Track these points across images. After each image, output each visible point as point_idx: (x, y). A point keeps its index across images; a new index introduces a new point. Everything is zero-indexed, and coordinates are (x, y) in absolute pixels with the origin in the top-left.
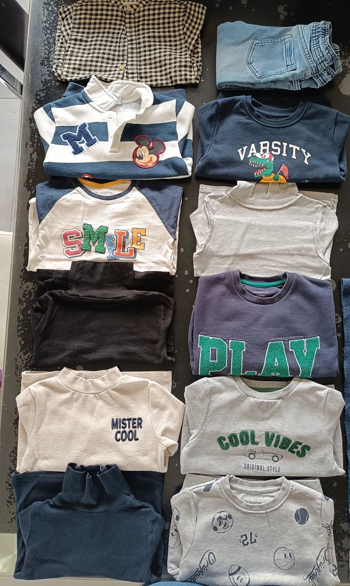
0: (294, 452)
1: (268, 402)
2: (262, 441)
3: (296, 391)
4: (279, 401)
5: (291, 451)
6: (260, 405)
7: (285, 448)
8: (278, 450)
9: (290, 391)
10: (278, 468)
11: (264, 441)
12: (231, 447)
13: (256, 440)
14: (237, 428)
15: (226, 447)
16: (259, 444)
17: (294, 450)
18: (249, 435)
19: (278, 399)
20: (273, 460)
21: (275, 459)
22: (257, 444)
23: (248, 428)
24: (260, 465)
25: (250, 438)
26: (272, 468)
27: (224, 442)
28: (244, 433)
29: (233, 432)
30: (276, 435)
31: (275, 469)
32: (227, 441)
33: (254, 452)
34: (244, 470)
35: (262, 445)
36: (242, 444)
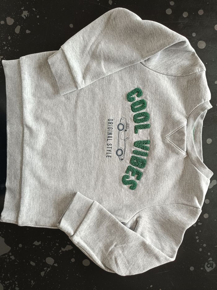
0: (127, 172)
1: (184, 140)
2: (139, 137)
3: (197, 172)
4: (184, 154)
5: (129, 169)
6: (181, 133)
7: (131, 162)
8: (129, 155)
9: (197, 165)
10: (110, 155)
11: (139, 139)
12: (130, 103)
13: (140, 131)
14: (152, 108)
15: (129, 97)
16: (135, 134)
17: (131, 173)
18: (145, 123)
19: (187, 152)
20: (118, 150)
21: (120, 153)
22: (136, 132)
23: (152, 120)
24: (112, 136)
25: (142, 123)
26: (110, 149)
27: (134, 95)
28: (146, 116)
29: (148, 104)
30: (148, 152)
31: (109, 152)
32: (137, 99)
33: (125, 129)
34: (107, 119)
35: (135, 138)
36: (134, 116)
